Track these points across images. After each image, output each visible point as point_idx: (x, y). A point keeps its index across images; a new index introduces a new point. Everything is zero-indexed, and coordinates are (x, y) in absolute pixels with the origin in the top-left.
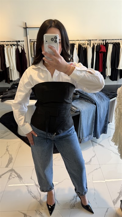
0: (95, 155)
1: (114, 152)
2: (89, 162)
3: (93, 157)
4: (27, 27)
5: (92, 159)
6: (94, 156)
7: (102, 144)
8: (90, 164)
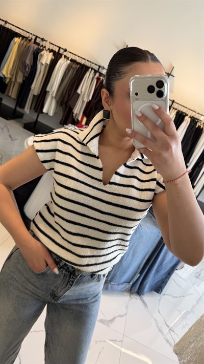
0: (125, 315)
1: (158, 327)
2: (110, 321)
3: (120, 316)
5: (116, 319)
6: (123, 316)
7: (146, 302)
8: (108, 326)
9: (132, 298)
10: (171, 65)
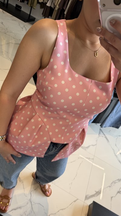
1: (114, 153)
2: (86, 147)
5: (90, 147)
6: (94, 145)
7: (108, 139)
8: (85, 150)
9: (100, 136)
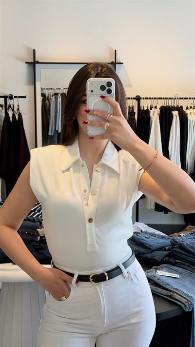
4: (37, 60)
10: (111, 49)
